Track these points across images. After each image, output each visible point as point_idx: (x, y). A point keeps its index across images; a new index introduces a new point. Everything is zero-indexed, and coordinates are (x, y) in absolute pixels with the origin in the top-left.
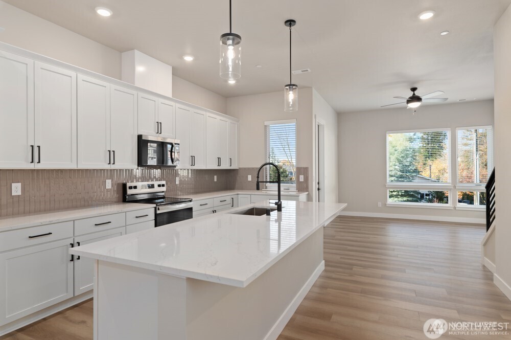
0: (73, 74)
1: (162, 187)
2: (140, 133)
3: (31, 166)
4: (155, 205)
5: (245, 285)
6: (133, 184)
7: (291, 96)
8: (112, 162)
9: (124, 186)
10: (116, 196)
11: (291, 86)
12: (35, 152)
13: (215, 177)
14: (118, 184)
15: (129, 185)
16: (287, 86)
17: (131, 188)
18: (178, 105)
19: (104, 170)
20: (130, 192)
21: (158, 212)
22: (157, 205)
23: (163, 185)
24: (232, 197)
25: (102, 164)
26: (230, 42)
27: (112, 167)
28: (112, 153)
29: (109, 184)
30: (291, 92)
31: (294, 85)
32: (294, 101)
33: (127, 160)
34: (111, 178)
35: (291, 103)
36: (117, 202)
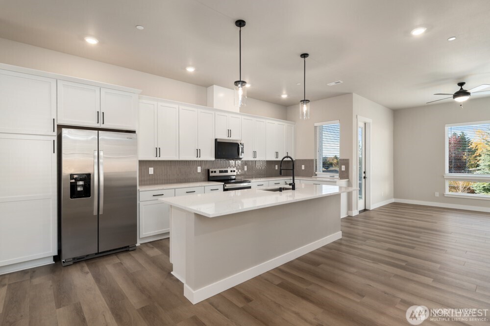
0: (176, 106)
1: (233, 172)
2: (216, 138)
3: (156, 159)
4: (223, 183)
5: (211, 217)
6: (214, 170)
7: (305, 108)
8: (199, 156)
9: (209, 170)
10: (204, 177)
11: (305, 101)
12: (158, 151)
13: (277, 166)
14: (205, 169)
15: (211, 170)
16: (302, 101)
17: (212, 172)
18: (243, 117)
19: (196, 161)
20: (211, 174)
21: (225, 188)
22: (225, 183)
23: (234, 171)
24: (286, 181)
25: (192, 157)
26: (239, 85)
27: (199, 159)
28: (199, 151)
29: (199, 169)
30: (305, 105)
31: (307, 100)
32: (307, 112)
33: (209, 155)
34: (201, 166)
35: (305, 113)
36: (204, 181)
